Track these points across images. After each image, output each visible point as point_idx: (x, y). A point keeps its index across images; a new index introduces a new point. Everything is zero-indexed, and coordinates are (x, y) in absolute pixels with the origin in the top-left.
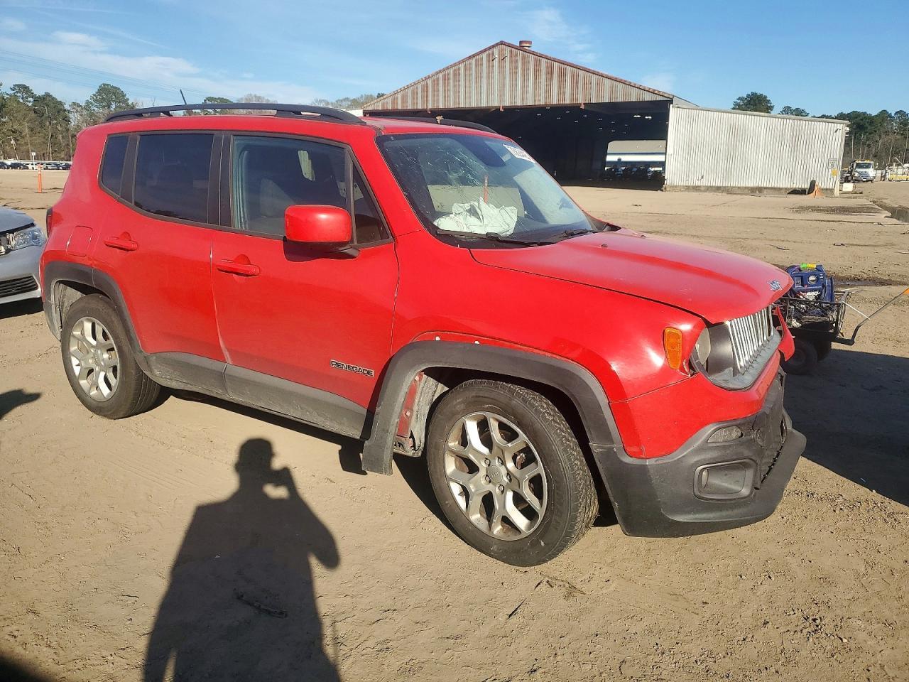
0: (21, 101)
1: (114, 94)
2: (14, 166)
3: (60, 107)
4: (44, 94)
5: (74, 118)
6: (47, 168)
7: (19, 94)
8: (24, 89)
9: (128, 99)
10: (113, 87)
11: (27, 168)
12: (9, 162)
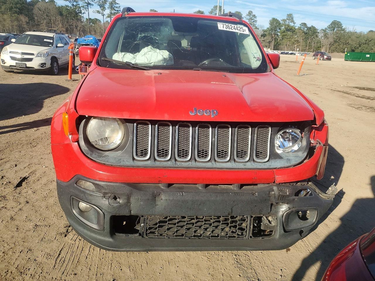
0: (302, 29)
1: (337, 24)
2: (291, 54)
3: (315, 31)
4: (311, 26)
5: (320, 35)
6: (302, 55)
7: (302, 27)
8: (305, 24)
9: (343, 26)
10: (338, 22)
11: (295, 55)
12: (290, 52)
